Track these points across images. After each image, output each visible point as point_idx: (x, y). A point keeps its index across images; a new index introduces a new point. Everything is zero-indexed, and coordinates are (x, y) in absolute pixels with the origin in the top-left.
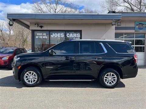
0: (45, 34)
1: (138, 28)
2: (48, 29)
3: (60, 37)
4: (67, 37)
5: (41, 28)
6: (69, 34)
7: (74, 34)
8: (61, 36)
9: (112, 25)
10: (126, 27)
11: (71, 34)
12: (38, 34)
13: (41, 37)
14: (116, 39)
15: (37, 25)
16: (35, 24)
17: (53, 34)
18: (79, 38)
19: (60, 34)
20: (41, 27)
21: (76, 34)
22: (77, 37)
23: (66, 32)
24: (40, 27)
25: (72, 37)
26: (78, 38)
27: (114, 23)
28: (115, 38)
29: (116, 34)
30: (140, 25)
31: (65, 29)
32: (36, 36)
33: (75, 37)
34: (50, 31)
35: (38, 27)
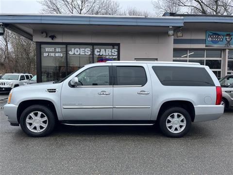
1: (212, 41)
2: (64, 41)
3: (84, 54)
4: (96, 55)
5: (52, 39)
6: (99, 50)
7: (107, 50)
8: (86, 53)
9: (169, 36)
10: (191, 39)
11: (103, 50)
12: (47, 50)
13: (52, 54)
14: (175, 59)
15: (44, 34)
16: (42, 33)
18: (116, 57)
20: (53, 37)
21: (110, 50)
22: (112, 55)
23: (93, 45)
24: (50, 37)
25: (104, 54)
26: (114, 57)
27: (171, 32)
28: (174, 57)
29: (175, 50)
30: (214, 36)
31: (93, 42)
32: (44, 53)
33: (108, 55)
34: (67, 44)
35: (46, 36)
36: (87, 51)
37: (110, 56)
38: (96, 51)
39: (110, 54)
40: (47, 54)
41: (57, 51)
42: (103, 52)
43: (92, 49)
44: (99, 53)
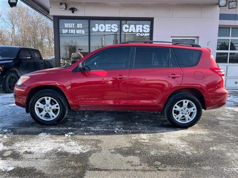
0: (79, 25)
2: (86, 15)
3: (110, 31)
4: (124, 32)
5: (73, 12)
6: (128, 27)
7: (137, 26)
11: (132, 26)
12: (66, 25)
13: (73, 31)
14: (219, 38)
15: (64, 6)
16: (61, 4)
17: (97, 25)
18: (148, 34)
19: (110, 25)
20: (73, 10)
21: (141, 26)
22: (143, 32)
23: (121, 20)
24: (70, 10)
25: (134, 31)
26: (146, 35)
28: (219, 36)
29: (221, 27)
31: (121, 16)
32: (63, 30)
33: (139, 32)
34: (90, 19)
35: (66, 9)
36: (114, 27)
37: (141, 33)
38: (124, 26)
39: (141, 31)
40: (66, 31)
41: (78, 27)
42: (132, 28)
43: (119, 24)
44: (127, 30)
